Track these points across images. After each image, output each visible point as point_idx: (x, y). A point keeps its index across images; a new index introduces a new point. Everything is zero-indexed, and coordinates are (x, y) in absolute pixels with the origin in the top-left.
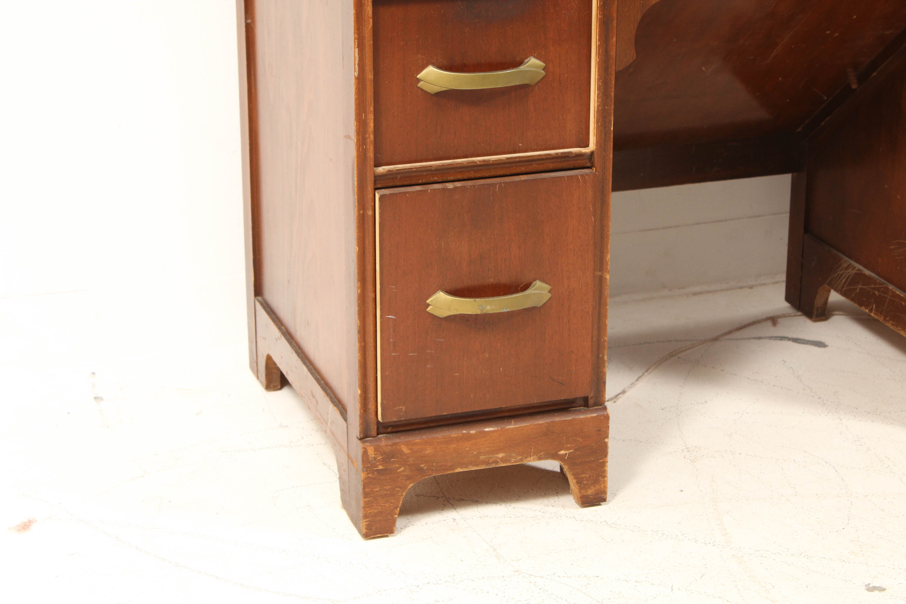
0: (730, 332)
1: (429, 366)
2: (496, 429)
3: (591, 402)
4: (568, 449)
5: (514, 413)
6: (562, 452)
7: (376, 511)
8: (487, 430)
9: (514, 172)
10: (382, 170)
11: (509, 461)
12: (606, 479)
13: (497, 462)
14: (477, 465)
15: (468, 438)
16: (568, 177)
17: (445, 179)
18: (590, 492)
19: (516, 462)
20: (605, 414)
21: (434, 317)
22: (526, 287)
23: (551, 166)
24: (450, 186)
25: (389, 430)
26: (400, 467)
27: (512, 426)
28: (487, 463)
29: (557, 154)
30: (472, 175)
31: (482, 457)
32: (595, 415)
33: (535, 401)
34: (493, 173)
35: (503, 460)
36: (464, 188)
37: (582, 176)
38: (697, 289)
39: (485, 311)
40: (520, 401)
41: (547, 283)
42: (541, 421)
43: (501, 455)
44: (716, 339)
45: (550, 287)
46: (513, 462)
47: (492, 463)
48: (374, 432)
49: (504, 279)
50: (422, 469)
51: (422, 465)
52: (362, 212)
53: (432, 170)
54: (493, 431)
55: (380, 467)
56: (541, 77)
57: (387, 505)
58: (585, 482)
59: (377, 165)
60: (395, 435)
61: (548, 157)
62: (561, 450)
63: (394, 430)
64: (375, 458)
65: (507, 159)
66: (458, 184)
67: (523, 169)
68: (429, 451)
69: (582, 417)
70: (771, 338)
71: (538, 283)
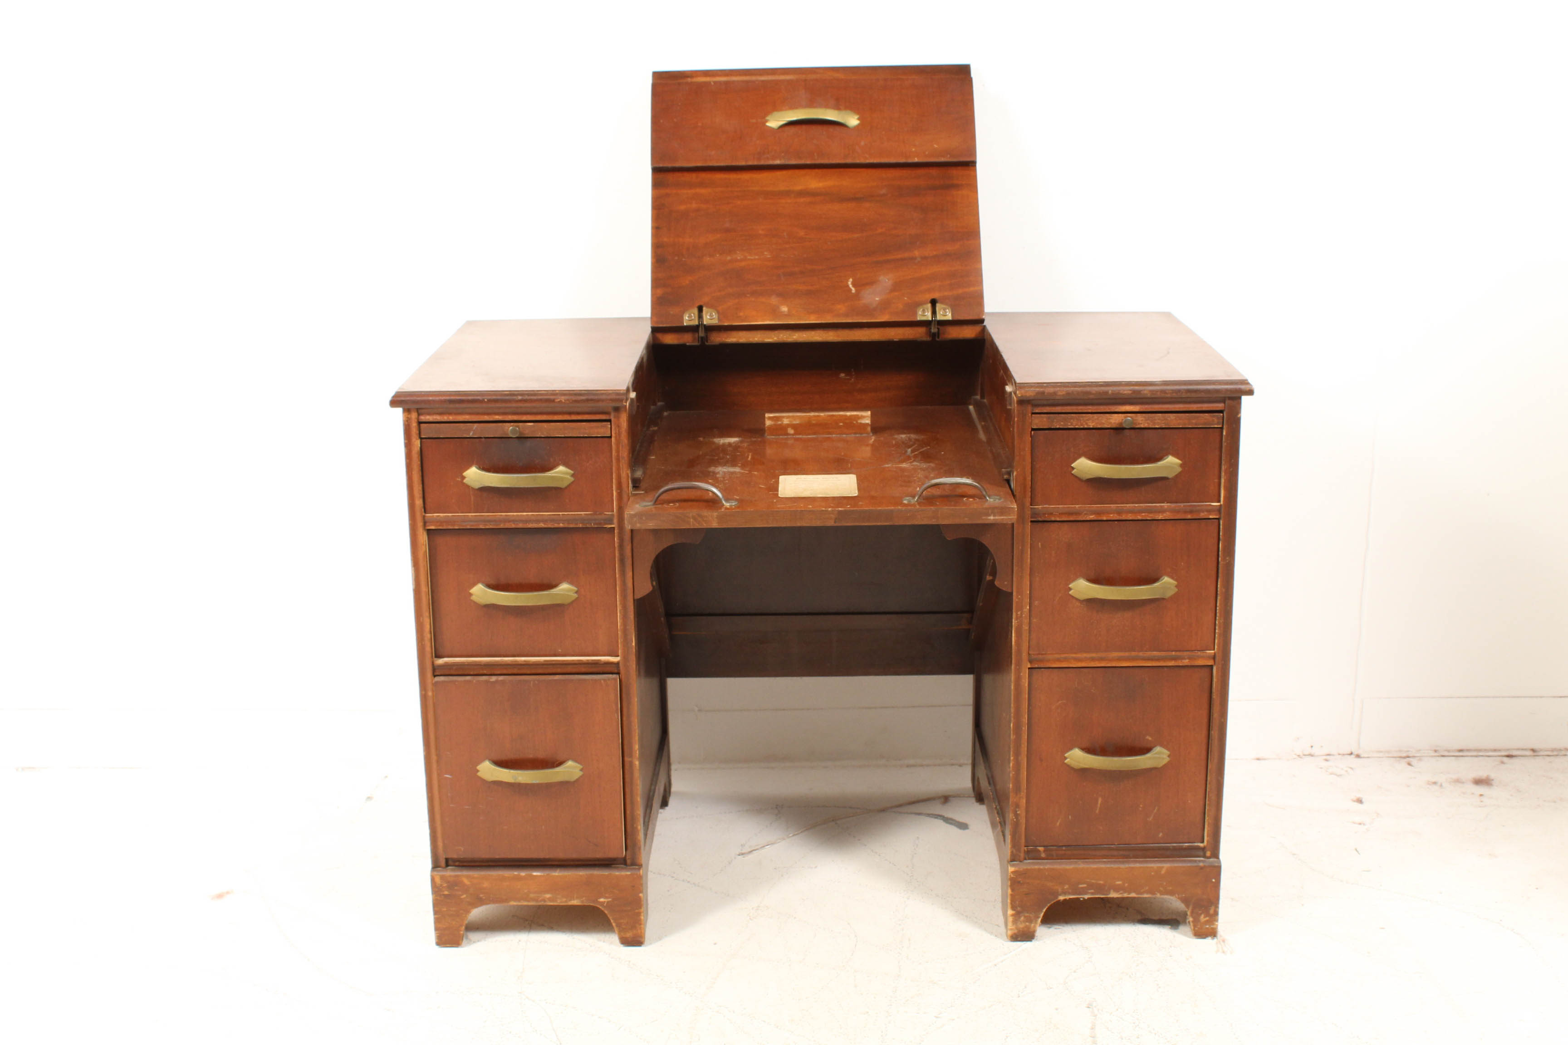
0: (900, 806)
1: (481, 818)
2: (542, 874)
3: (629, 861)
4: (606, 898)
5: (562, 863)
6: (602, 900)
7: (444, 927)
8: (535, 874)
9: (551, 671)
10: (440, 661)
11: (556, 901)
12: (642, 926)
13: (545, 901)
14: (529, 901)
15: (519, 878)
16: (592, 680)
17: (492, 672)
18: (629, 935)
19: (561, 902)
20: (638, 874)
21: (484, 781)
22: (560, 764)
23: (583, 670)
24: (494, 679)
25: (457, 864)
26: (462, 895)
27: (557, 873)
28: (536, 900)
29: (588, 660)
30: (515, 671)
31: (532, 895)
32: (629, 873)
33: (575, 856)
34: (533, 671)
35: (550, 899)
36: (503, 682)
37: (605, 680)
38: (912, 762)
39: (517, 781)
40: (561, 855)
41: (578, 763)
42: (582, 873)
43: (548, 896)
44: (883, 810)
45: (581, 767)
46: (559, 903)
47: (541, 901)
48: (443, 863)
49: (541, 754)
50: (481, 898)
51: (481, 896)
52: (423, 693)
53: (481, 665)
54: (541, 876)
55: (446, 893)
56: (573, 599)
57: (454, 923)
58: (624, 927)
59: (438, 656)
60: (460, 868)
61: (581, 662)
62: (600, 898)
63: (461, 864)
64: (441, 885)
65: (545, 661)
66: (501, 678)
67: (559, 671)
68: (486, 885)
69: (617, 873)
70: (929, 815)
71: (570, 763)
